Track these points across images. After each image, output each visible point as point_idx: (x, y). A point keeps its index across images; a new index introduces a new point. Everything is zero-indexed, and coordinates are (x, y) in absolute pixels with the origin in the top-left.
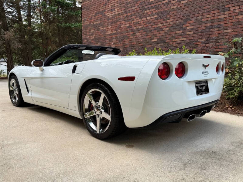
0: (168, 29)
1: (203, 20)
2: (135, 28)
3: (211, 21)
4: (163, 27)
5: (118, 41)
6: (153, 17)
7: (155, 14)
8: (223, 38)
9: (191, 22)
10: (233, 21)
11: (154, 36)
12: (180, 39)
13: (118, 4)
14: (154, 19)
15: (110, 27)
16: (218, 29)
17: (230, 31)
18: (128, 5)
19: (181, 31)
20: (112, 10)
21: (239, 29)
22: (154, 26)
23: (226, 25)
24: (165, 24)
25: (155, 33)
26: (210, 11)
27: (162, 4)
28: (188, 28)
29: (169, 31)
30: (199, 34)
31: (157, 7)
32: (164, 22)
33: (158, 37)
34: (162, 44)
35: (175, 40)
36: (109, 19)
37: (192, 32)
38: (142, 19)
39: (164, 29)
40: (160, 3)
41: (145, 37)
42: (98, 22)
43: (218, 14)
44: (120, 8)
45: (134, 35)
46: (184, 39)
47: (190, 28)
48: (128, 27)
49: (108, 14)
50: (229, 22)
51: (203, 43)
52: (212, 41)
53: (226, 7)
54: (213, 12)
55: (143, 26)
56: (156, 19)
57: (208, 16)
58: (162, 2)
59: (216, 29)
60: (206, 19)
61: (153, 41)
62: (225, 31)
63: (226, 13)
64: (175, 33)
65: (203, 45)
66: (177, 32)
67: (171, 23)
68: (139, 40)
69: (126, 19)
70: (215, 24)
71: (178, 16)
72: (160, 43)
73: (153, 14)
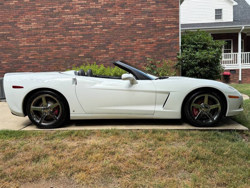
0: (93, 47)
1: (120, 45)
2: (60, 43)
3: (125, 46)
4: (89, 46)
5: (38, 53)
6: (78, 37)
7: (80, 35)
9: (112, 45)
10: (139, 47)
11: (80, 52)
12: (105, 56)
13: (35, 20)
14: (79, 39)
15: (26, 39)
16: (131, 51)
17: (138, 53)
18: (49, 23)
19: (105, 51)
20: (28, 23)
21: (143, 53)
22: (80, 44)
23: (135, 49)
24: (90, 44)
25: (81, 50)
26: (125, 40)
27: (86, 28)
28: (110, 49)
29: (94, 50)
30: (118, 54)
31: (82, 30)
32: (89, 42)
33: (85, 53)
34: (90, 59)
36: (22, 31)
37: (113, 52)
38: (67, 37)
39: (90, 48)
40: (84, 27)
41: (71, 52)
42: (5, 32)
43: (130, 42)
44: (39, 23)
45: (58, 49)
46: (108, 56)
47: (111, 49)
48: (51, 42)
49: (21, 26)
53: (134, 38)
54: (126, 40)
55: (68, 43)
56: (81, 39)
57: (123, 42)
58: (86, 27)
59: (129, 51)
60: (122, 44)
61: (80, 55)
62: (135, 53)
63: (135, 42)
64: (99, 51)
66: (101, 51)
67: (96, 44)
68: (66, 54)
69: (47, 34)
70: (129, 48)
71: (102, 40)
72: (88, 58)
73: (78, 35)
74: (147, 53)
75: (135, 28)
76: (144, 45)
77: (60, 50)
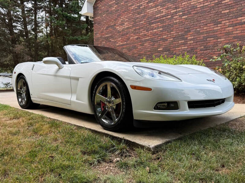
0: (172, 39)
1: (201, 31)
2: (143, 39)
3: (207, 32)
4: (168, 38)
5: (128, 51)
6: (159, 30)
7: (161, 28)
8: (218, 46)
9: (191, 33)
10: (225, 32)
11: (159, 46)
12: (183, 48)
13: (127, 19)
14: (159, 32)
15: (120, 39)
16: (213, 39)
17: (223, 40)
18: (137, 20)
19: (183, 41)
20: (122, 24)
21: (230, 38)
22: (159, 38)
23: (220, 35)
24: (169, 36)
25: (161, 43)
26: (206, 24)
27: (166, 18)
28: (189, 38)
29: (172, 42)
30: (198, 43)
31: (162, 22)
32: (168, 34)
33: (164, 47)
34: (167, 52)
35: (178, 49)
36: (119, 32)
37: (192, 42)
38: (149, 32)
39: (169, 40)
40: (165, 18)
41: (152, 47)
42: (109, 35)
43: (213, 26)
44: (129, 22)
45: (142, 45)
46: (186, 47)
47: (190, 38)
48: (137, 38)
49: (118, 27)
50: (222, 33)
51: (201, 50)
52: (208, 48)
53: (219, 21)
54: (208, 25)
55: (150, 37)
56: (161, 31)
57: (205, 28)
58: (166, 17)
59: (212, 39)
60: (203, 31)
61: (159, 49)
62: (219, 40)
63: (219, 25)
64: (177, 42)
65: (202, 52)
66: (180, 42)
67: (174, 34)
68: (147, 50)
69: (135, 32)
70: (211, 34)
71: (181, 29)
72: (165, 51)
73: (158, 28)
74: (235, 38)
75: (220, 8)
76: (231, 28)
77: (144, 45)
